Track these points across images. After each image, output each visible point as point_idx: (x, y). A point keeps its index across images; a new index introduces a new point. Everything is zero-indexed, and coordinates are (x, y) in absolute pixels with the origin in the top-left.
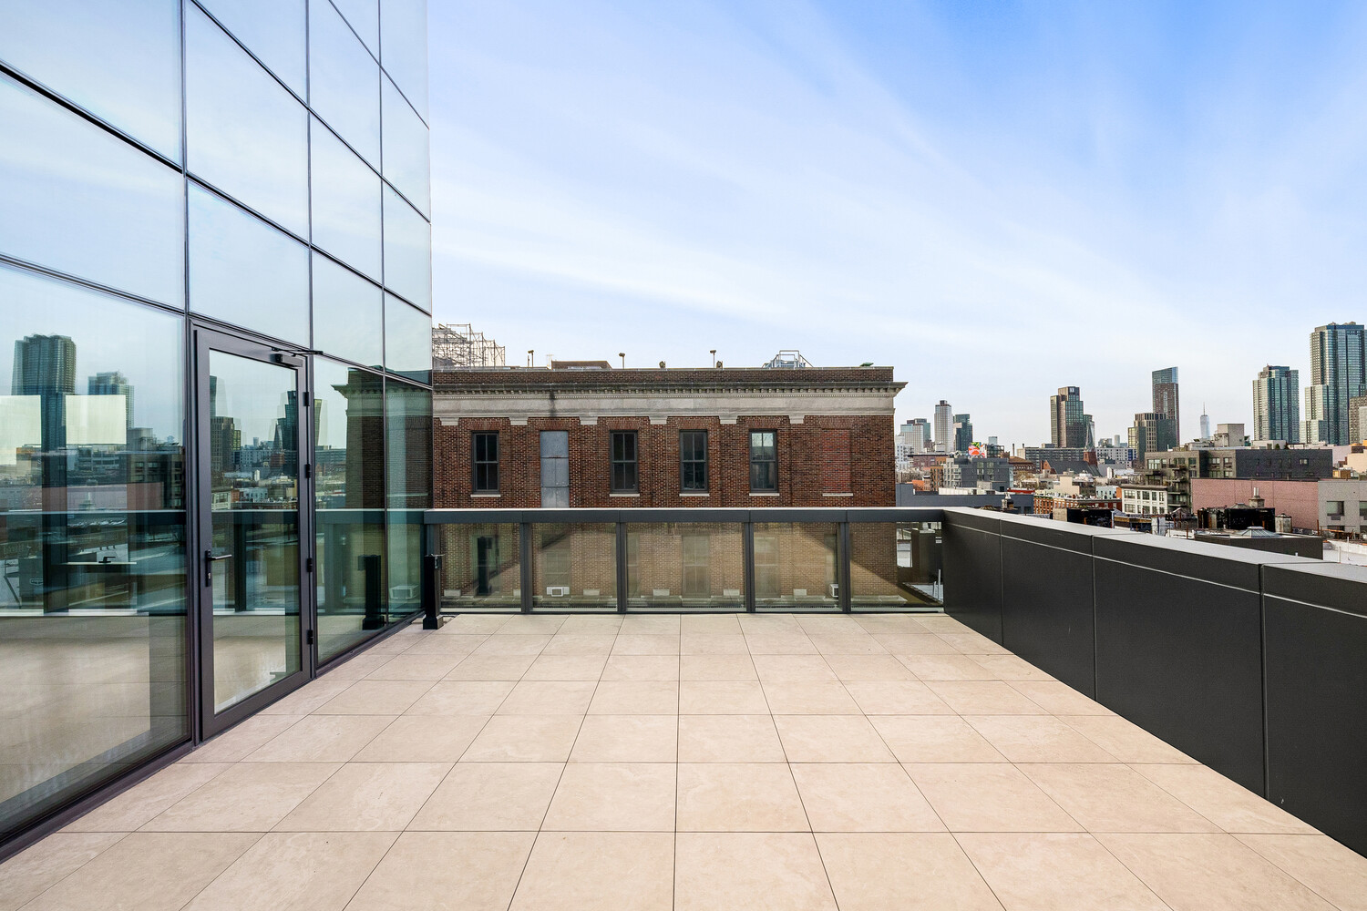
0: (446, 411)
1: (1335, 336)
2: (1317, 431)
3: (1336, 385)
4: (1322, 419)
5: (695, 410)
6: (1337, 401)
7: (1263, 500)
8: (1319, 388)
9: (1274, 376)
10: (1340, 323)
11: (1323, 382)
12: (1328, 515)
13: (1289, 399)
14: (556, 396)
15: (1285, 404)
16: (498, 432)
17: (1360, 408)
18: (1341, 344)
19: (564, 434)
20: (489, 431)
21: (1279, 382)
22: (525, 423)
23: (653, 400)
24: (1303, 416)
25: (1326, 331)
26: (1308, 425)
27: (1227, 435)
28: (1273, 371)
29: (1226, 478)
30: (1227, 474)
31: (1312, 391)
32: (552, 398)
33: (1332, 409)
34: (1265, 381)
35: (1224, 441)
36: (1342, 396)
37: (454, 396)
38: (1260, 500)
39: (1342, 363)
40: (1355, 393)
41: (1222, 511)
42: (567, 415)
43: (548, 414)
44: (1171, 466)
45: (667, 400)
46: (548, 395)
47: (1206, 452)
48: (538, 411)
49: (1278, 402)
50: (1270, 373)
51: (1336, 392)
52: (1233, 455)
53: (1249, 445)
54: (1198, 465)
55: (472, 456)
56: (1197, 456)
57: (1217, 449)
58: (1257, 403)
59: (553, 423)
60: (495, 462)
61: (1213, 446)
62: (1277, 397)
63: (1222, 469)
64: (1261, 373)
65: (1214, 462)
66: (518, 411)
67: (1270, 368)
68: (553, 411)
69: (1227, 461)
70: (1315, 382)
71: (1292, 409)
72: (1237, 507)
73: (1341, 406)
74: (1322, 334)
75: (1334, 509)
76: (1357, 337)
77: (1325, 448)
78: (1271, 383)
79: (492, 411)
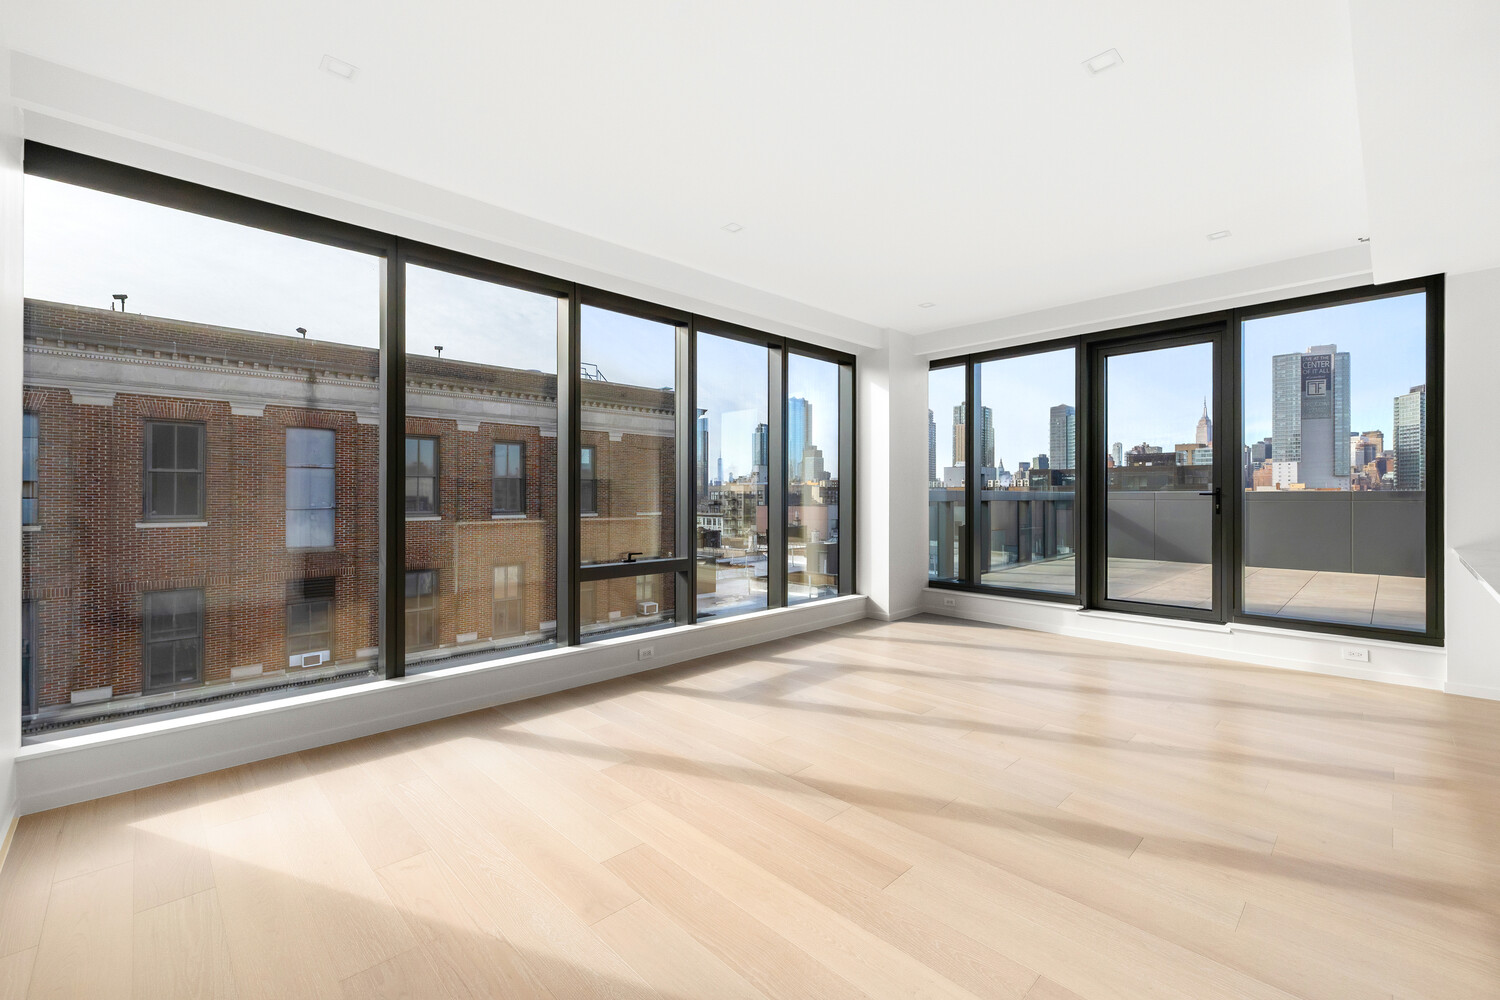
0: (85, 379)
5: (512, 417)
14: (319, 378)
16: (203, 423)
19: (328, 435)
20: (186, 421)
22: (259, 413)
23: (461, 400)
32: (312, 381)
37: (110, 354)
42: (335, 407)
43: (303, 404)
44: (726, 497)
45: (480, 402)
46: (305, 376)
48: (285, 397)
55: (144, 458)
59: (311, 418)
60: (193, 470)
66: (248, 394)
68: (311, 400)
79: (195, 390)
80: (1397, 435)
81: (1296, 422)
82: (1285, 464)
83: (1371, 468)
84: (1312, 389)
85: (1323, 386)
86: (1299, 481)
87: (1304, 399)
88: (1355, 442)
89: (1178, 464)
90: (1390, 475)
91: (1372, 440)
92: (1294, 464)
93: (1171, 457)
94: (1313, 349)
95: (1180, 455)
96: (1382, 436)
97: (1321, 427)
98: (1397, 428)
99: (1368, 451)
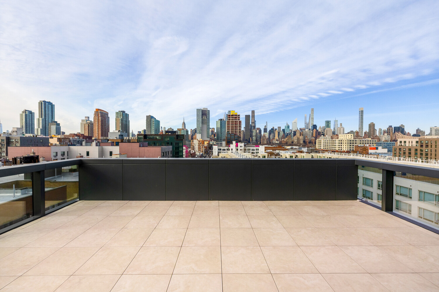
1: (45, 104)
2: (40, 132)
3: (45, 119)
4: (41, 128)
6: (45, 123)
7: (35, 153)
8: (41, 119)
9: (27, 113)
10: (47, 101)
11: (42, 117)
12: (54, 156)
13: (32, 121)
15: (30, 123)
17: (52, 126)
18: (47, 107)
21: (28, 116)
24: (36, 127)
25: (43, 102)
26: (37, 130)
27: (16, 131)
28: (27, 112)
29: (16, 146)
30: (17, 145)
31: (39, 119)
33: (44, 125)
34: (24, 114)
35: (15, 134)
36: (47, 122)
38: (34, 153)
39: (47, 113)
40: (50, 122)
41: (22, 157)
47: (9, 137)
49: (28, 122)
50: (26, 112)
51: (45, 121)
52: (19, 138)
53: (24, 135)
54: (5, 142)
56: (5, 138)
57: (13, 136)
58: (21, 121)
61: (11, 135)
62: (28, 120)
63: (15, 143)
64: (23, 112)
65: (12, 140)
67: (26, 110)
69: (17, 140)
70: (39, 117)
71: (32, 124)
72: (27, 156)
73: (46, 125)
74: (42, 103)
75: (55, 154)
76: (51, 106)
77: (42, 137)
78: (26, 115)
80: (217, 129)
81: (201, 124)
82: (199, 134)
83: (213, 136)
84: (203, 118)
85: (205, 117)
86: (201, 139)
87: (202, 120)
88: (211, 130)
89: (177, 134)
90: (216, 137)
91: (213, 130)
92: (200, 134)
93: (175, 132)
94: (204, 108)
95: (177, 132)
96: (214, 129)
97: (205, 126)
98: (217, 127)
99: (212, 132)
